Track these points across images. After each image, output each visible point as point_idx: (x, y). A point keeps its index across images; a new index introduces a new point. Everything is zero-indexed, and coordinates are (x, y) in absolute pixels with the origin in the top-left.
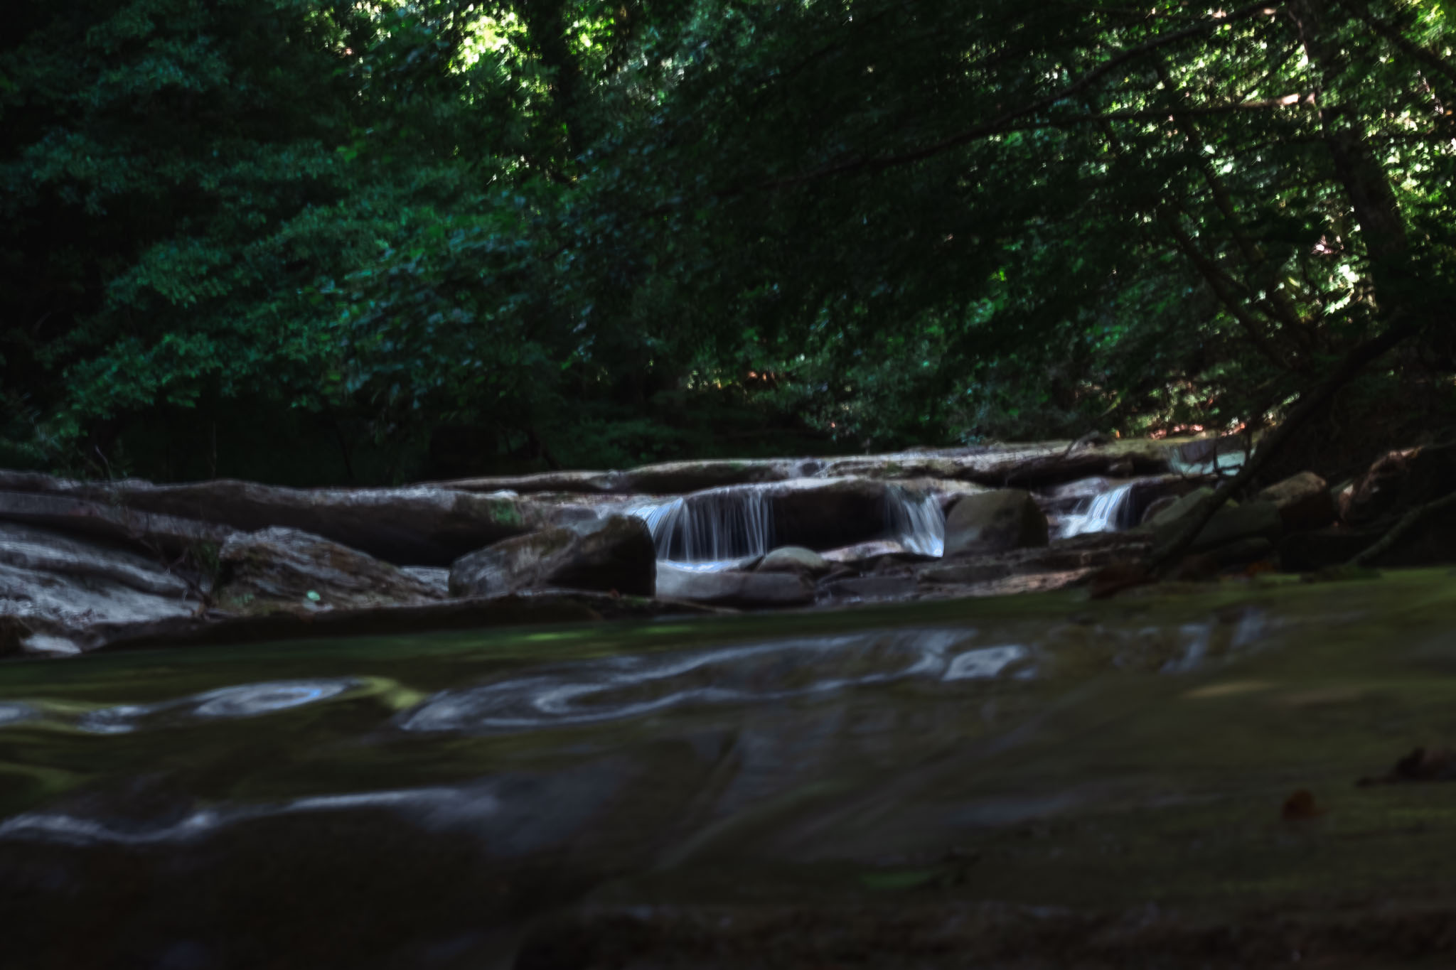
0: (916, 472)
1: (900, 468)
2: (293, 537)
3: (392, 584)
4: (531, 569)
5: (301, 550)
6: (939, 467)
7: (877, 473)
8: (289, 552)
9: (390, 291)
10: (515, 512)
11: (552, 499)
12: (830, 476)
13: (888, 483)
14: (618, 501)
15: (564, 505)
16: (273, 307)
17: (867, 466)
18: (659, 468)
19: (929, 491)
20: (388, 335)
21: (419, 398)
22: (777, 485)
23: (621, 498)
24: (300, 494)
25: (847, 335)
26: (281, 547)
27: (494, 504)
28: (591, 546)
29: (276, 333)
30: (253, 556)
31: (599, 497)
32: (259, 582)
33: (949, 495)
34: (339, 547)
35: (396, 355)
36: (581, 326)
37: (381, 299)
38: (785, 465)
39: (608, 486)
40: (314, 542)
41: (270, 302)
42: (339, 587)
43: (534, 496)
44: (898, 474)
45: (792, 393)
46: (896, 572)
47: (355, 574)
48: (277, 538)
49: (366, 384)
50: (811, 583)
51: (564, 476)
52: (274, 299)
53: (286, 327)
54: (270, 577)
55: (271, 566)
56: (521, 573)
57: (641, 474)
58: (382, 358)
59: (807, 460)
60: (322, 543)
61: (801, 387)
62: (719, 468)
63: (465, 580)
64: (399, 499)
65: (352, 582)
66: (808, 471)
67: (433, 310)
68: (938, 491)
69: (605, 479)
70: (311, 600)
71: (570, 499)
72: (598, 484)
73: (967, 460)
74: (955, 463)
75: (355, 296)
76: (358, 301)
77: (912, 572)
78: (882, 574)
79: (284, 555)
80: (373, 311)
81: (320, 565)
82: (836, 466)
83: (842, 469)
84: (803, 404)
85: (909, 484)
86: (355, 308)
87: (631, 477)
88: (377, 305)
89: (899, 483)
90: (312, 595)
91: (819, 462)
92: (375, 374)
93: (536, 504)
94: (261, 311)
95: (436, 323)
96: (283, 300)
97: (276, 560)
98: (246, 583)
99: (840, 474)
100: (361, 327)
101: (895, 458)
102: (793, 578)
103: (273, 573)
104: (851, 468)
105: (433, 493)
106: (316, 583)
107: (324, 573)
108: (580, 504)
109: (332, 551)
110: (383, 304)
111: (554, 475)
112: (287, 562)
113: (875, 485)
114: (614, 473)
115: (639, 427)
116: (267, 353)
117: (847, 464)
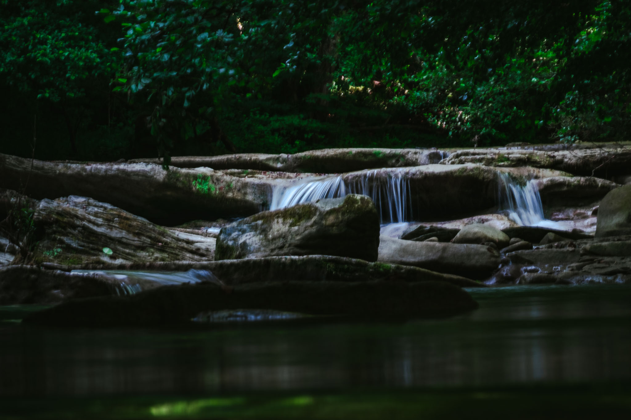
0: (520, 162)
1: (508, 159)
2: (89, 204)
3: (166, 243)
4: (283, 236)
5: (96, 215)
6: (537, 158)
7: (489, 162)
8: (87, 216)
9: (168, 14)
10: (210, 183)
11: (239, 175)
12: (453, 163)
13: (498, 170)
14: (289, 177)
15: (248, 180)
16: (25, 21)
17: (482, 156)
18: (318, 153)
19: (529, 177)
20: (165, 49)
21: (188, 99)
22: (413, 170)
23: (292, 175)
24: (48, 165)
25: (483, 57)
26: (80, 212)
27: (195, 177)
28: (331, 219)
29: (27, 41)
30: (60, 218)
31: (275, 174)
32: (65, 239)
33: (545, 181)
34: (124, 213)
35: (170, 65)
36: (291, 45)
37: (159, 20)
38: (416, 153)
39: (279, 165)
40: (105, 208)
41: (24, 17)
42: (127, 245)
43: (225, 171)
44: (506, 163)
45: (419, 98)
46: (563, 246)
47: (138, 235)
48: (76, 205)
49: (147, 86)
50: (495, 253)
51: (246, 157)
52: (25, 16)
53: (35, 38)
54: (73, 235)
55: (74, 227)
56: (274, 239)
57: (305, 157)
58: (159, 65)
59: (433, 150)
60: (111, 209)
61: (425, 94)
62: (365, 154)
63: (230, 243)
64: (124, 171)
65: (136, 241)
66: (434, 159)
67: (202, 30)
68: (537, 177)
69: (277, 160)
70: (106, 255)
71: (253, 175)
72: (271, 163)
73: (559, 154)
74: (549, 156)
75: (139, 18)
76: (142, 22)
77: (575, 246)
78: (551, 247)
79: (83, 219)
80: (153, 30)
81: (111, 227)
82: (458, 156)
83: (463, 157)
84: (427, 107)
85: (514, 171)
86: (138, 27)
87: (296, 158)
88: (156, 25)
89: (507, 170)
90: (106, 250)
91: (441, 152)
92: (154, 79)
93: (227, 178)
94: (16, 24)
95: (204, 40)
96: (33, 16)
97: (78, 223)
98: (55, 239)
99: (461, 162)
100: (142, 42)
101: (503, 150)
102: (483, 248)
103: (76, 232)
104: (470, 157)
105: (150, 167)
106: (109, 241)
107: (115, 234)
108: (260, 178)
109: (119, 216)
110: (161, 25)
111: (237, 155)
112: (85, 223)
113: (489, 171)
114: (284, 156)
115: (295, 120)
116: (19, 56)
117: (467, 154)
